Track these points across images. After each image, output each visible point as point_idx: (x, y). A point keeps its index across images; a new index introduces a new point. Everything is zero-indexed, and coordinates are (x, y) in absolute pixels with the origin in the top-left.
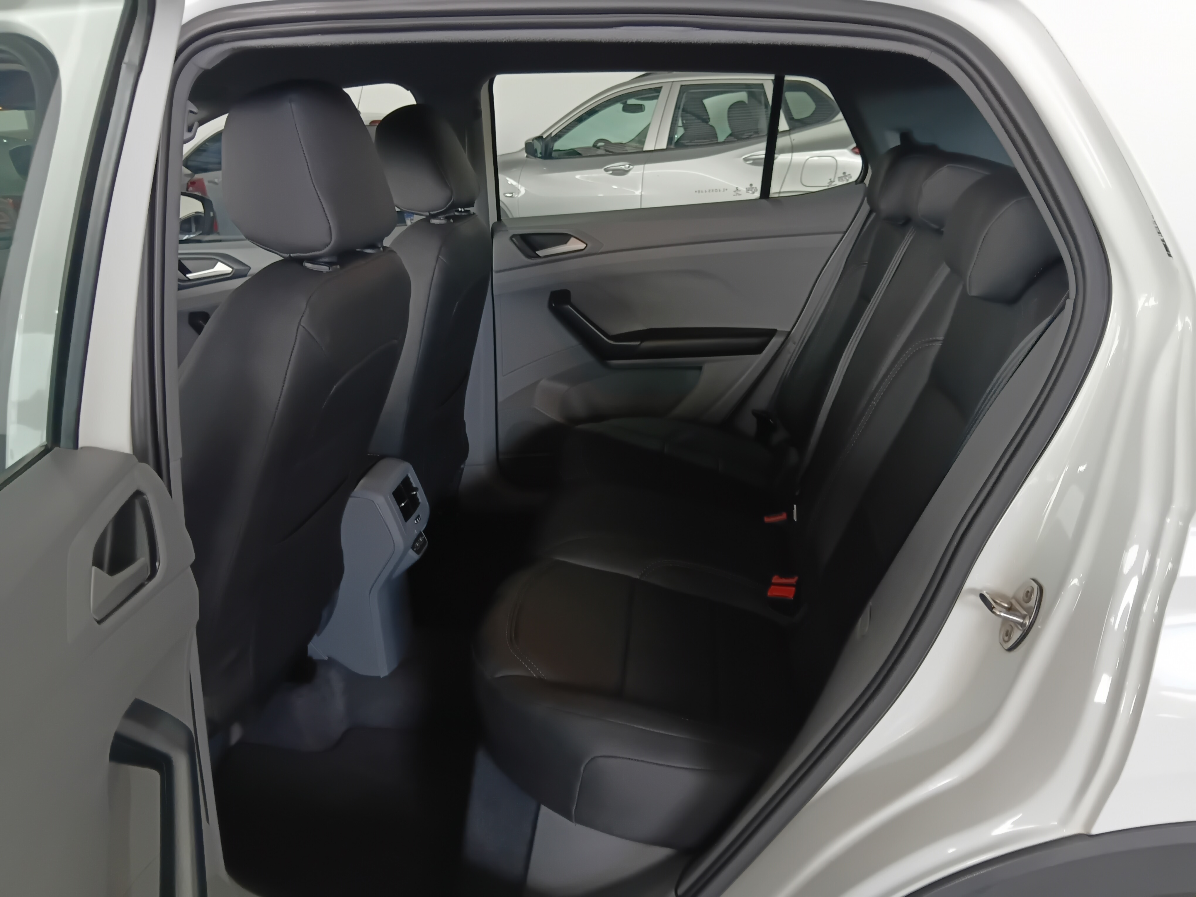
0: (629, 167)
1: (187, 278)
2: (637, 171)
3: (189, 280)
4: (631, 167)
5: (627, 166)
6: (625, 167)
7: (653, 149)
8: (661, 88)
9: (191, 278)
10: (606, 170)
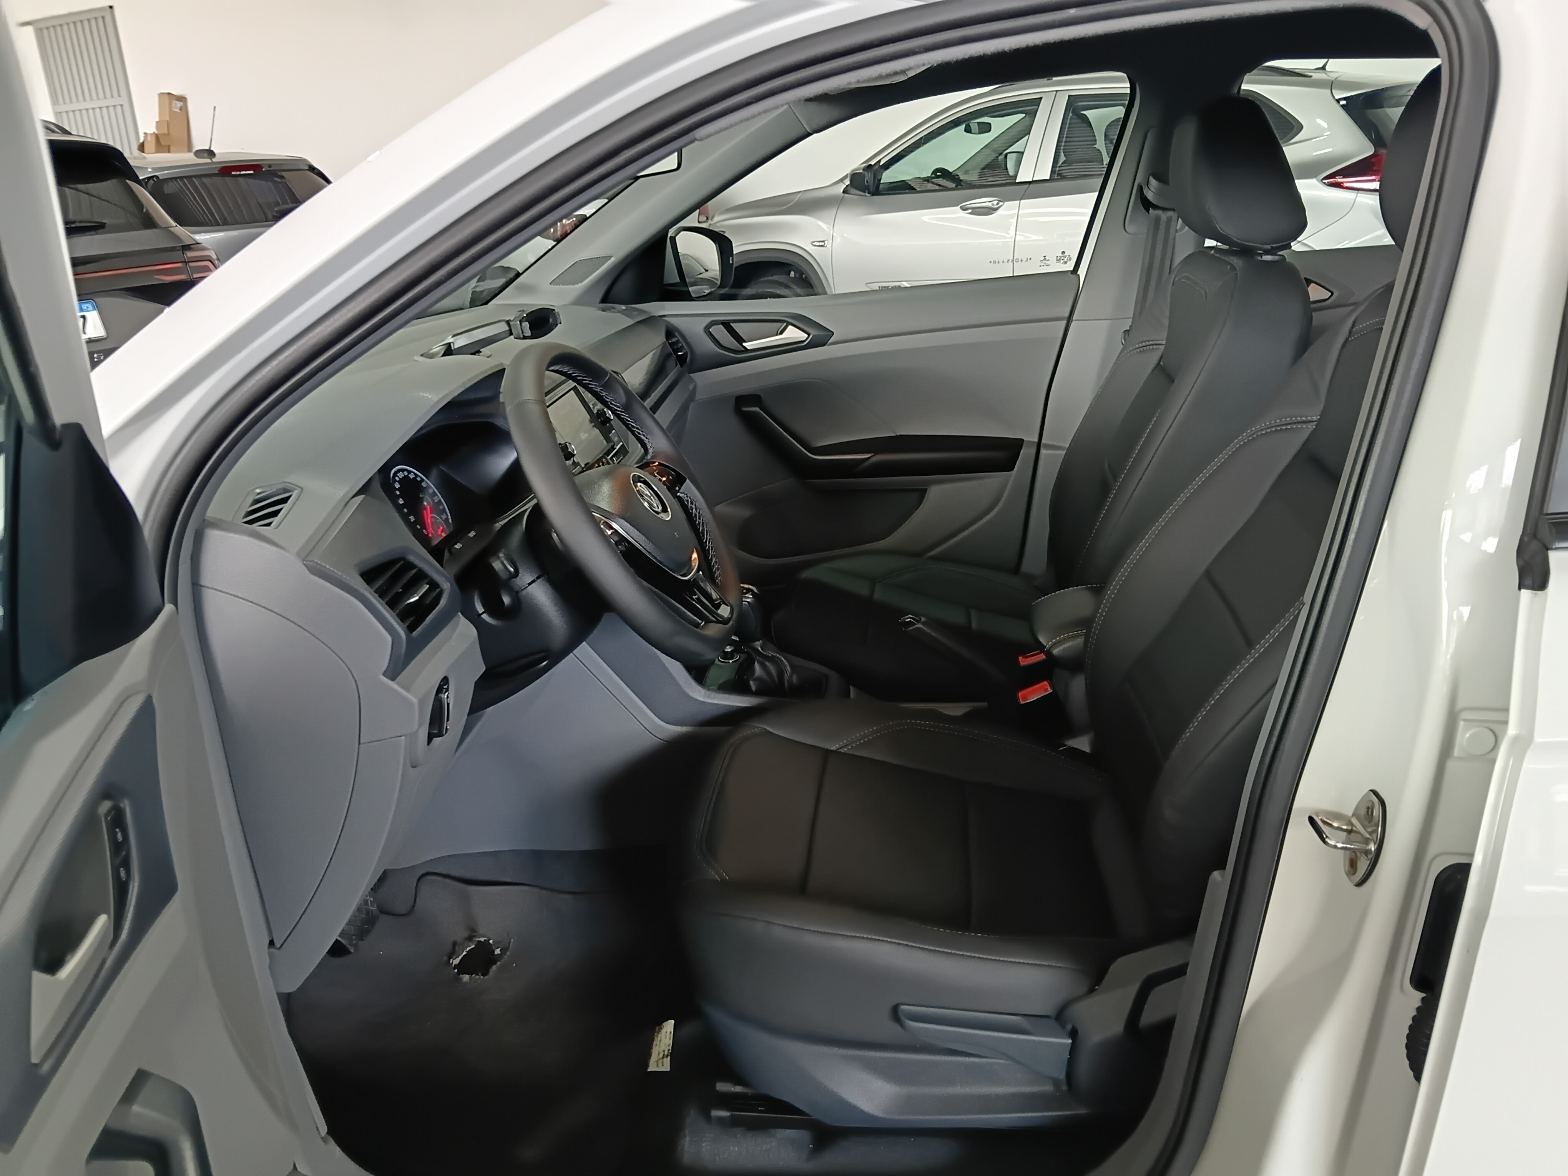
0: (998, 204)
1: (744, 347)
2: (1008, 209)
3: (746, 350)
4: (1001, 203)
5: (996, 202)
6: (993, 204)
7: (1031, 180)
8: (1041, 98)
9: (749, 348)
10: (964, 209)
